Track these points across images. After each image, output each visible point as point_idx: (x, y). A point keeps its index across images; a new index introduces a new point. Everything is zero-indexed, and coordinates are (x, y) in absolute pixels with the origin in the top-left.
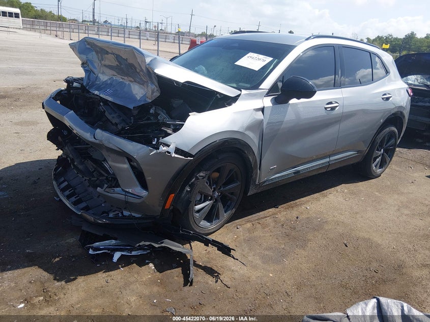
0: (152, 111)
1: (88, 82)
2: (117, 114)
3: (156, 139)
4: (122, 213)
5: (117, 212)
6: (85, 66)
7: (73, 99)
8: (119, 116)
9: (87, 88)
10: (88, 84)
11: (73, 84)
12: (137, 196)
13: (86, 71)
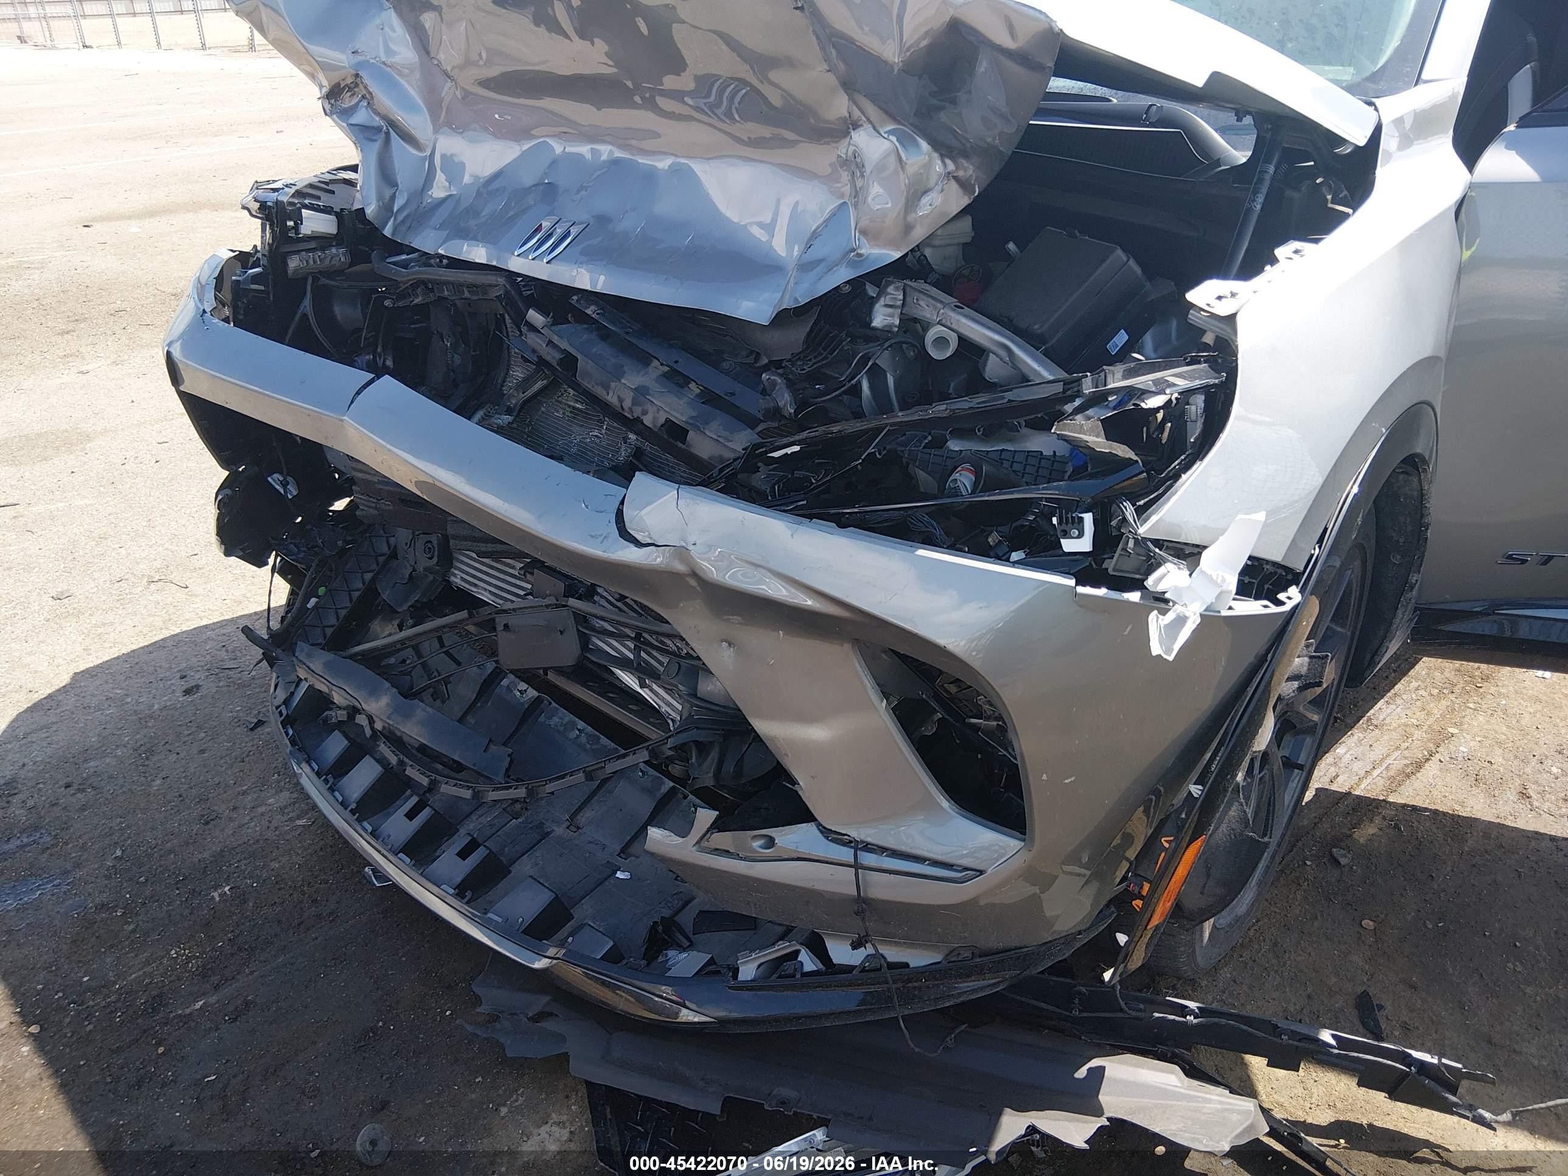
0: (882, 317)
1: (388, 193)
2: (657, 368)
3: (1088, 518)
4: (819, 949)
5: (782, 948)
6: (347, 102)
7: (307, 305)
8: (676, 379)
9: (387, 231)
10: (387, 208)
11: (299, 220)
12: (936, 863)
13: (362, 134)
